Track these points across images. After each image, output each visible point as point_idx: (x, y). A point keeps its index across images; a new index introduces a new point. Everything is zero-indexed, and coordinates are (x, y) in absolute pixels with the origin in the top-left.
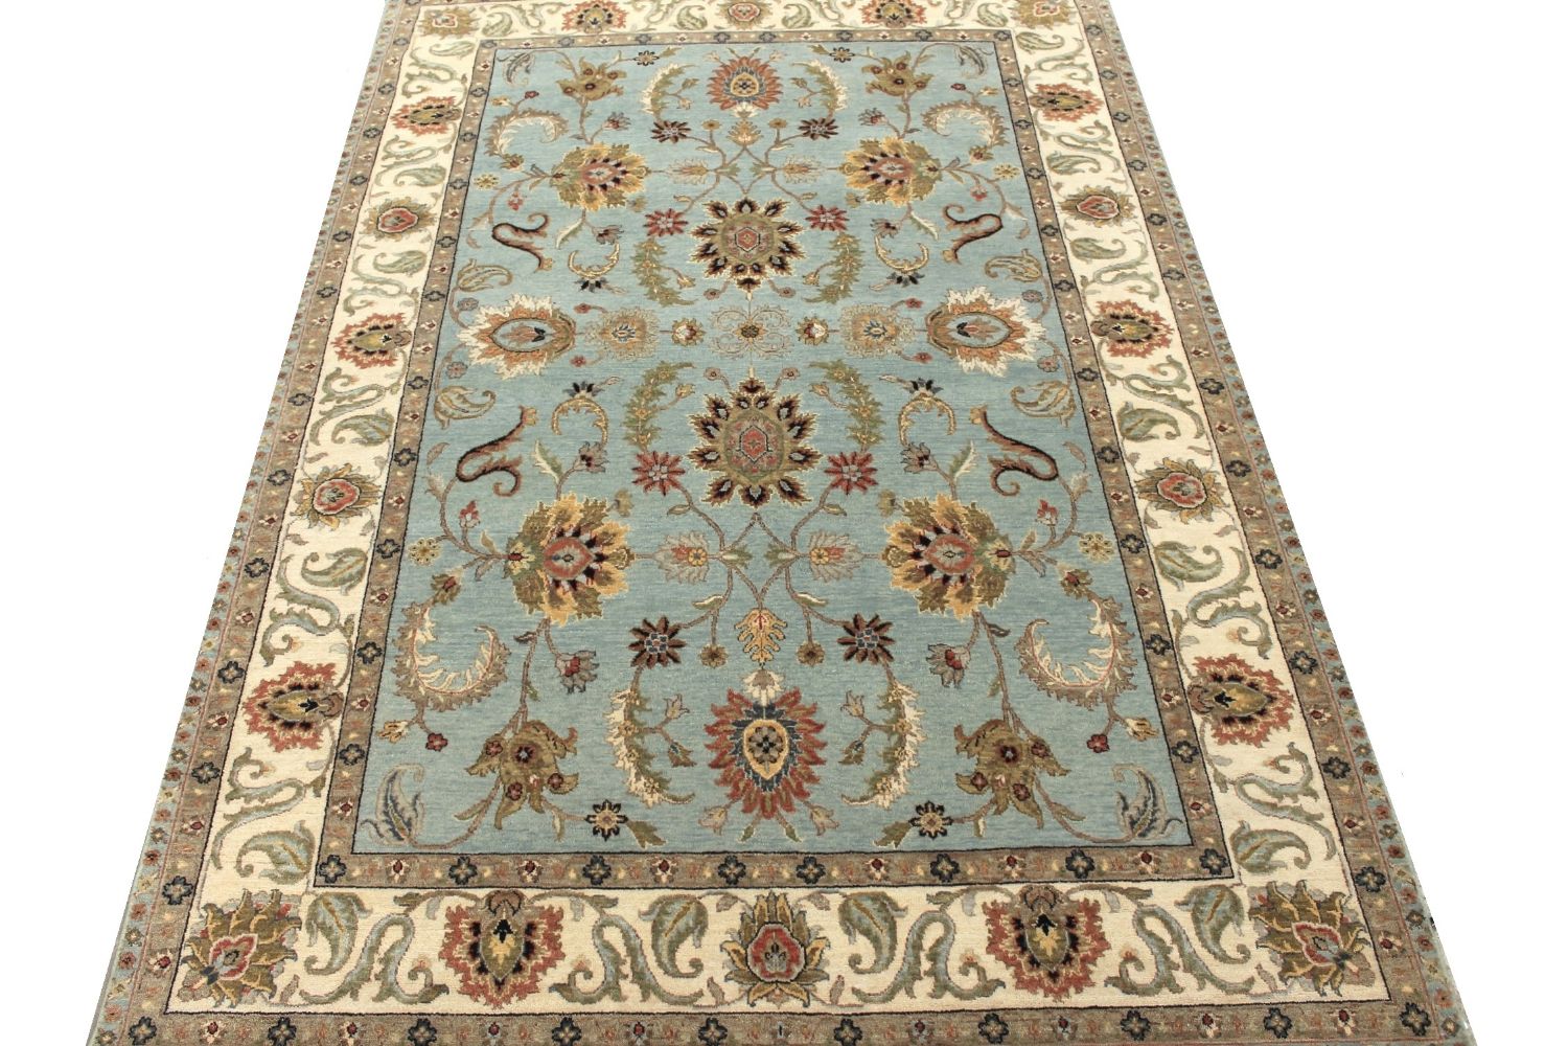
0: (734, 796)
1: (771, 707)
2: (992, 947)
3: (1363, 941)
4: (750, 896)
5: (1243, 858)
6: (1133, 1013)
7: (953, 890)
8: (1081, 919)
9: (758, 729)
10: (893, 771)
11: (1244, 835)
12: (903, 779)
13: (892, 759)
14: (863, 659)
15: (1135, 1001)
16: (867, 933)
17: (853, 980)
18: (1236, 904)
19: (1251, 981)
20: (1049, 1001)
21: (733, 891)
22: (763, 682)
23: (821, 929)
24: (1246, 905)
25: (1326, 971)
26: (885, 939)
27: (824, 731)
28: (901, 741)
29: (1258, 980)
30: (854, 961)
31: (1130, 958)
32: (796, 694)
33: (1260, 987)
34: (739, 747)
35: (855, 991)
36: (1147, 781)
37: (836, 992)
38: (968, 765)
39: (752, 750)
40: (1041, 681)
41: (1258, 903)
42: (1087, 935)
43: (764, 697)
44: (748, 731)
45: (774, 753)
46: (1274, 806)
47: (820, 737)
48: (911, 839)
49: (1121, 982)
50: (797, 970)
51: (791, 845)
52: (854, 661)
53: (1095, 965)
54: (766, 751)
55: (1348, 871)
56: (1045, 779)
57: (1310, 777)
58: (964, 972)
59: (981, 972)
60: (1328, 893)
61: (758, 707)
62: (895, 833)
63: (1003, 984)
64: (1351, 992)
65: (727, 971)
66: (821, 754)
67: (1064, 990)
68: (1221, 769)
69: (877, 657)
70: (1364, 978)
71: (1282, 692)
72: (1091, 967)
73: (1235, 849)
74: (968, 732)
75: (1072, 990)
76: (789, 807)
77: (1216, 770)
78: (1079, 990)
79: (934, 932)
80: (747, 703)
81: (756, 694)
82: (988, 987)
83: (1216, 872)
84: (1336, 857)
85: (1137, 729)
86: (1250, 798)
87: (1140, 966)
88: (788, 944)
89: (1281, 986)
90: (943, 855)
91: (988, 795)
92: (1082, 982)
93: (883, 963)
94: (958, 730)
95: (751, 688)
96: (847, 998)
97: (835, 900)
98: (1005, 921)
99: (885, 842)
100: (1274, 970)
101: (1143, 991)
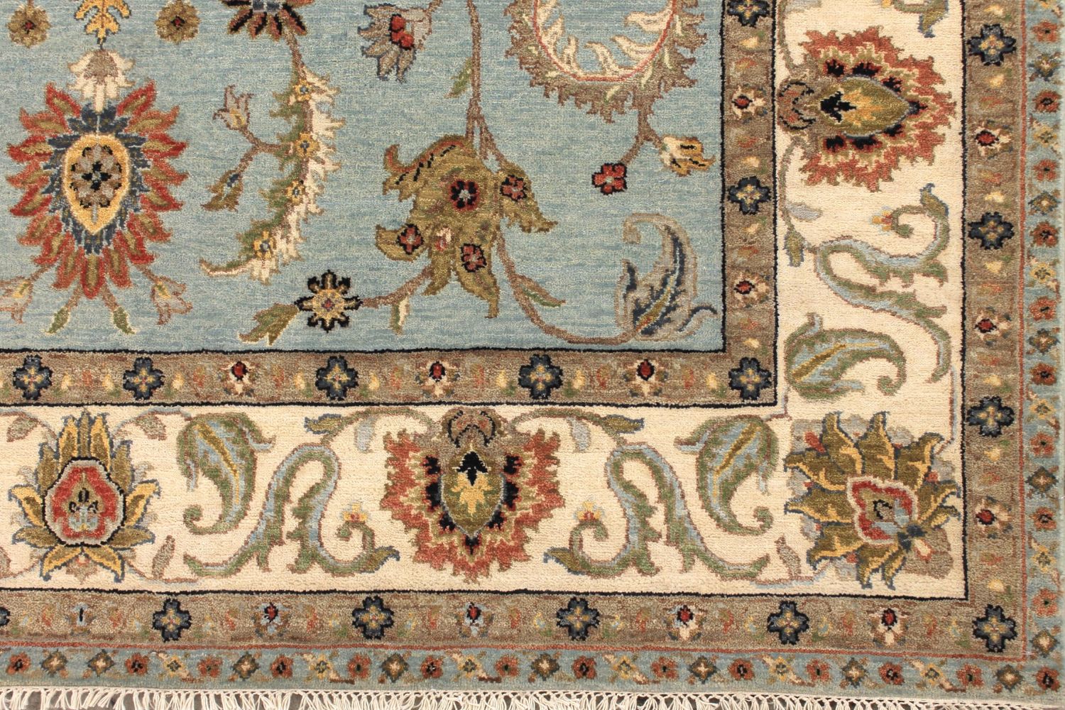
0: (43, 262)
1: (108, 113)
2: (390, 499)
3: (952, 510)
4: (54, 418)
5: (799, 374)
6: (579, 601)
7: (345, 412)
8: (527, 462)
9: (87, 151)
10: (281, 221)
11: (812, 335)
12: (294, 234)
13: (281, 200)
14: (258, 30)
15: (584, 583)
16: (214, 474)
17: (187, 543)
18: (769, 444)
19: (764, 561)
20: (458, 582)
21: (32, 410)
22: (100, 71)
23: (150, 468)
24: (784, 448)
25: (879, 552)
26: (238, 484)
27: (184, 154)
28: (300, 174)
29: (776, 560)
30: (192, 515)
31: (590, 521)
32: (149, 91)
33: (776, 570)
34: (57, 180)
35: (188, 559)
36: (676, 242)
37: (161, 559)
38: (397, 210)
39: (74, 186)
40: (537, 69)
41: (804, 445)
42: (533, 484)
43: (98, 95)
44: (72, 154)
45: (106, 191)
46: (870, 291)
47: (177, 164)
48: (295, 332)
49: (571, 558)
50: (111, 527)
51: (118, 338)
52: (243, 32)
53: (536, 530)
54: (96, 187)
55: (959, 402)
56: (514, 237)
57: (943, 246)
58: (344, 535)
59: (369, 535)
60: (917, 435)
61: (89, 114)
62: (272, 321)
63: (396, 555)
64: (910, 584)
65: (16, 528)
66: (177, 192)
67: (484, 566)
68: (800, 227)
69: (279, 27)
70: (935, 566)
71: (939, 97)
72: (529, 532)
73: (789, 360)
74: (406, 156)
75: (495, 566)
76: (122, 280)
77: (791, 228)
78: (505, 566)
79: (311, 474)
80: (74, 107)
81: (88, 92)
82: (374, 558)
83: (749, 396)
84: (946, 379)
85: (678, 156)
86: (834, 277)
87: (602, 534)
88: (102, 490)
89: (806, 569)
90: (337, 358)
91: (421, 261)
92: (508, 556)
93: (229, 521)
94: (391, 154)
95: (81, 81)
96: (177, 568)
97: (174, 423)
98: (414, 462)
99: (255, 334)
100: (801, 546)
101: (600, 571)
